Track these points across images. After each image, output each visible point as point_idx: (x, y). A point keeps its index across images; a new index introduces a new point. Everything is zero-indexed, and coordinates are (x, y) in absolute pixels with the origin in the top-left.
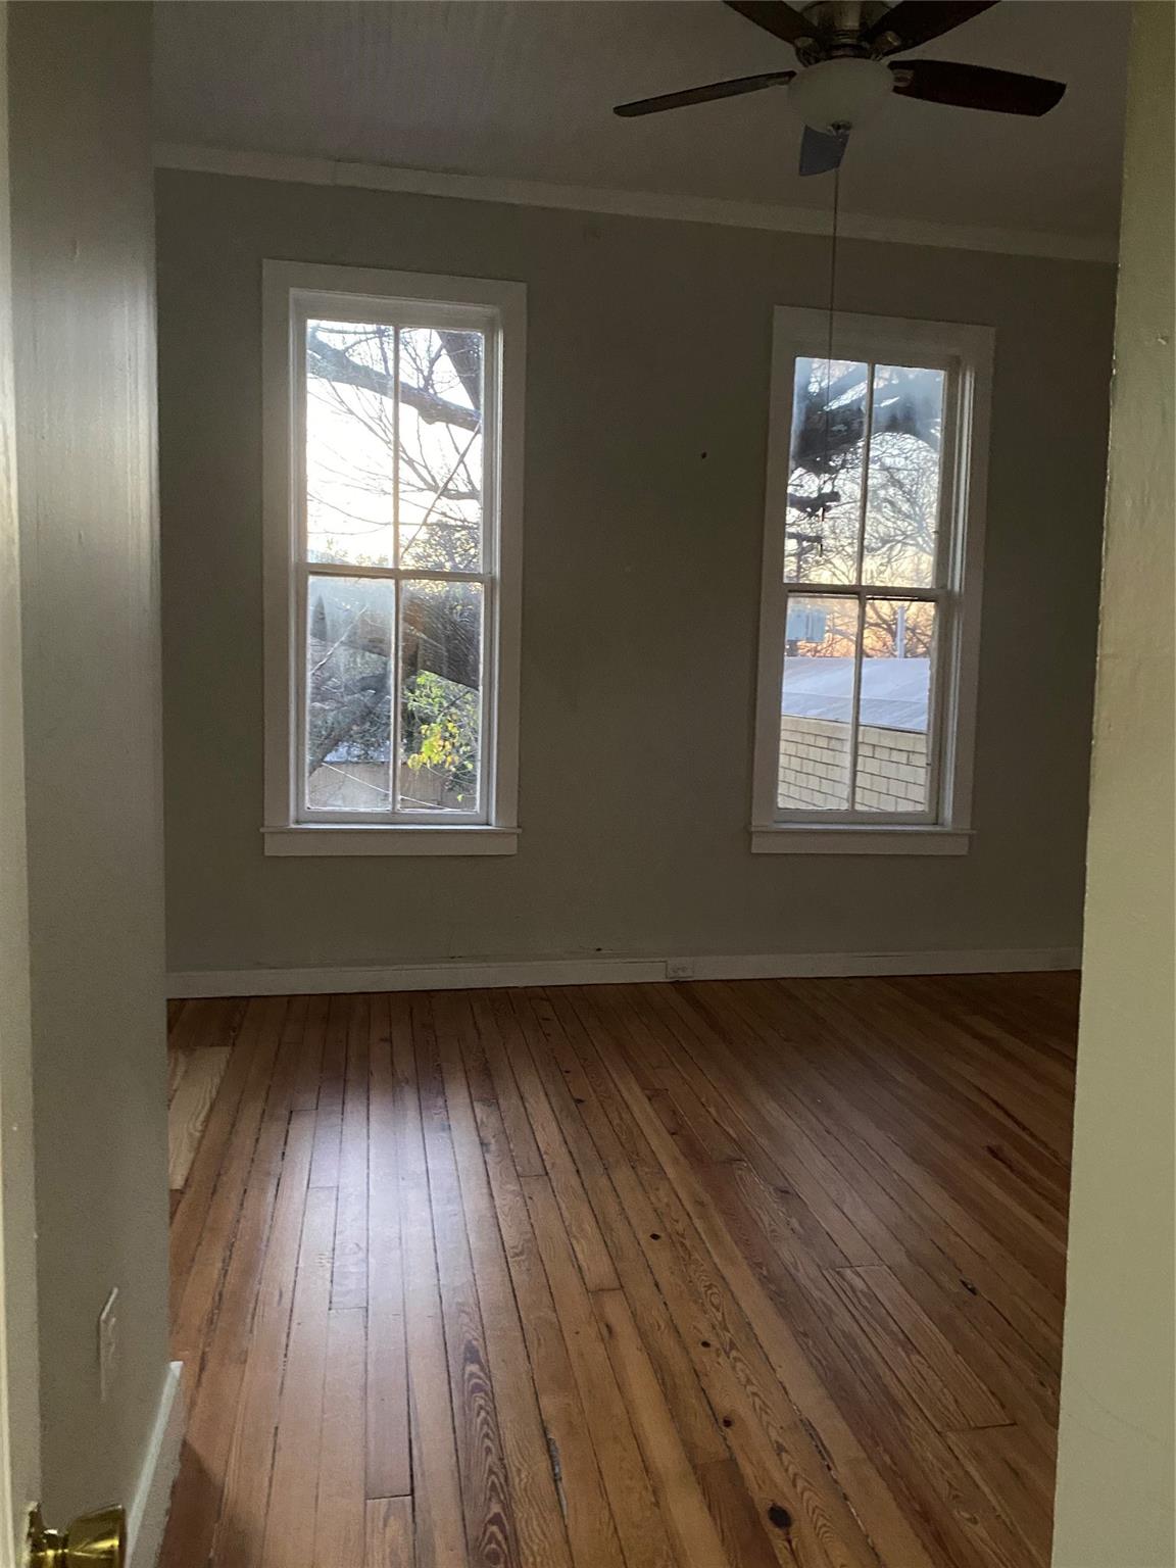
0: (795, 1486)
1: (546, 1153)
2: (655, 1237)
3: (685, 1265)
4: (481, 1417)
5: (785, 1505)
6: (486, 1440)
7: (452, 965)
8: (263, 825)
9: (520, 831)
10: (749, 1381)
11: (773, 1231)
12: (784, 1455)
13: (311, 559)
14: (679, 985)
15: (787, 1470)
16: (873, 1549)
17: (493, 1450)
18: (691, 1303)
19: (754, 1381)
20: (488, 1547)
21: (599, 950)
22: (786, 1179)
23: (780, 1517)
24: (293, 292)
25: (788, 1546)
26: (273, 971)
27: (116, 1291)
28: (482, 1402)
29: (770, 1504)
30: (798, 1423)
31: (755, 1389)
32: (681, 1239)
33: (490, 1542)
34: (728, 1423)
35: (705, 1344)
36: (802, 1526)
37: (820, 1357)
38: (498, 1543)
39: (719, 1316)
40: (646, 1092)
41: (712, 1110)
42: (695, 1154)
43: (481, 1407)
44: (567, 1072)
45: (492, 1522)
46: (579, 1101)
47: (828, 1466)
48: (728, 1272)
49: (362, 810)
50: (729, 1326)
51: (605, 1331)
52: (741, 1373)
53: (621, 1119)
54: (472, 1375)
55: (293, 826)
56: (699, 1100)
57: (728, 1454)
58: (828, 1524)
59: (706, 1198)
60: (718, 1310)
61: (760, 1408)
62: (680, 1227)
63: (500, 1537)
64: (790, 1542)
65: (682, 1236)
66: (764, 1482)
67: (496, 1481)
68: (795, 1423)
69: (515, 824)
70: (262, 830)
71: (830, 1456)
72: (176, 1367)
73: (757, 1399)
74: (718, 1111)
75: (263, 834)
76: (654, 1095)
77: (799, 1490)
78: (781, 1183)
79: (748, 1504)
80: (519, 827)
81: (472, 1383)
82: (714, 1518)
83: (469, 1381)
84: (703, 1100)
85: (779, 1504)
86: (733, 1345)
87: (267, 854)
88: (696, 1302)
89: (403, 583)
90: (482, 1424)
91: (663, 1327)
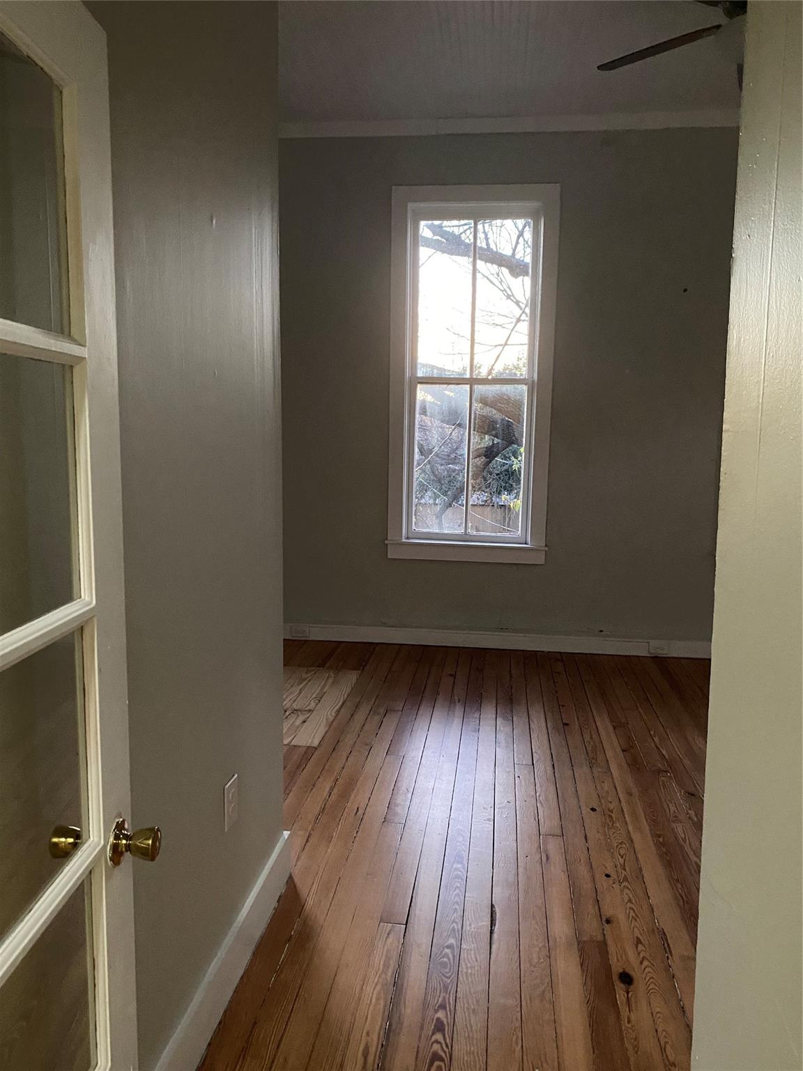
0: (641, 963)
1: (536, 752)
2: (593, 810)
3: (608, 828)
4: (456, 892)
5: (632, 973)
6: (455, 905)
7: (501, 633)
8: (387, 539)
9: (546, 549)
10: (630, 901)
11: (675, 817)
12: (639, 945)
13: (420, 374)
14: (656, 659)
15: (639, 954)
16: (683, 1008)
17: (459, 910)
18: (606, 851)
19: (634, 901)
20: (442, 959)
21: (601, 631)
22: (695, 786)
23: (626, 979)
24: (410, 205)
25: (626, 995)
26: (393, 629)
27: (236, 776)
28: (458, 885)
29: (621, 971)
30: (656, 930)
31: (632, 906)
32: (610, 813)
33: (444, 957)
34: (608, 921)
35: (608, 876)
36: (640, 986)
37: (683, 894)
38: (449, 959)
39: (622, 861)
40: (614, 724)
41: (656, 739)
42: (634, 764)
43: (457, 887)
44: (563, 706)
45: (448, 947)
46: (566, 724)
47: (668, 957)
48: (636, 837)
49: (446, 532)
50: (627, 868)
51: (544, 859)
52: (625, 895)
53: (591, 738)
54: (456, 869)
55: (404, 540)
56: (649, 732)
57: (602, 939)
58: (656, 988)
59: (635, 791)
60: (622, 857)
61: (633, 917)
62: (611, 807)
63: (451, 956)
64: (628, 993)
65: (612, 812)
66: (621, 957)
67: (456, 927)
68: (653, 930)
69: (544, 545)
70: (386, 542)
71: (670, 951)
72: (286, 834)
73: (632, 911)
74: (660, 740)
75: (387, 545)
76: (618, 726)
77: (643, 967)
78: (692, 790)
79: (608, 968)
80: (546, 546)
81: (456, 873)
82: (583, 971)
83: (454, 872)
84: (652, 733)
85: (627, 971)
86: (625, 879)
87: (389, 557)
88: (609, 850)
89: (475, 387)
90: (456, 895)
91: (582, 862)
